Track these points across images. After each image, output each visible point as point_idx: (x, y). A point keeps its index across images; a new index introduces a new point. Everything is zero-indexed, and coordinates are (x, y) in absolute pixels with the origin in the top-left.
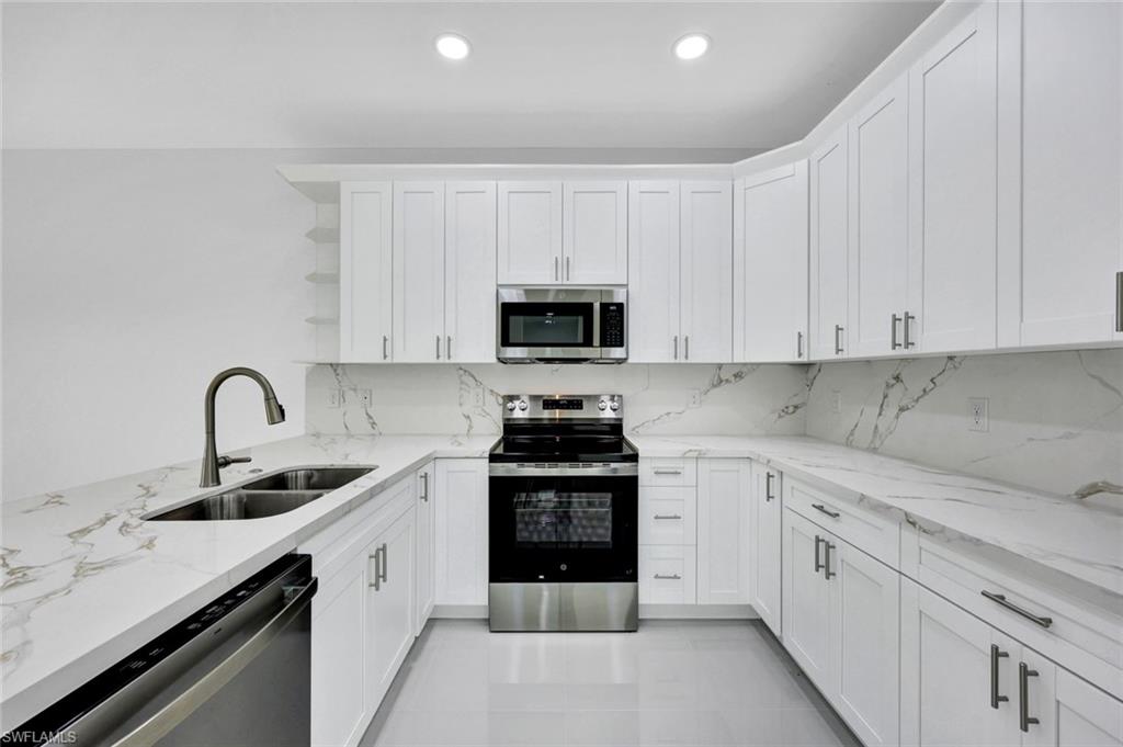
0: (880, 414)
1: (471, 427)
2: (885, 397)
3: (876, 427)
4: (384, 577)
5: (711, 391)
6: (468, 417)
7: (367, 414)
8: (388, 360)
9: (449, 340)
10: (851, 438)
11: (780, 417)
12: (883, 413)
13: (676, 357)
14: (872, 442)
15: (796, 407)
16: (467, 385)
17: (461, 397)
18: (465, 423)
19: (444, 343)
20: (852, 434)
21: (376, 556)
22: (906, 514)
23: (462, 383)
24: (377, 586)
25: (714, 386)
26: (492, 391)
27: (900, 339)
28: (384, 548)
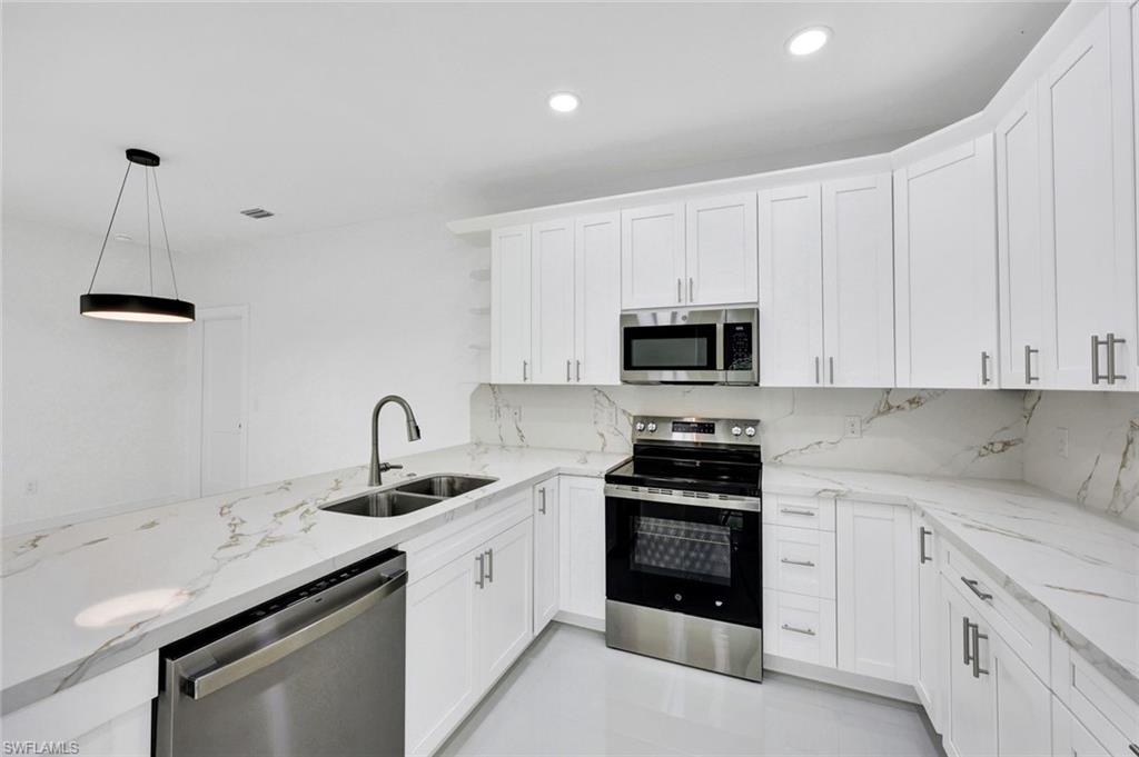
0: (1123, 466)
1: (605, 445)
2: (1130, 442)
3: (1118, 483)
4: (490, 577)
5: (875, 420)
6: (602, 435)
7: (518, 429)
8: (528, 382)
9: (578, 364)
10: (1083, 493)
11: (980, 455)
12: (1128, 464)
13: (818, 382)
14: (1112, 502)
15: (1006, 444)
16: (602, 405)
17: (596, 415)
18: (601, 440)
19: (574, 367)
20: (1085, 487)
21: (481, 559)
22: (1051, 614)
23: (597, 402)
24: (481, 584)
25: (880, 414)
26: (624, 411)
27: (1103, 371)
28: (490, 553)
